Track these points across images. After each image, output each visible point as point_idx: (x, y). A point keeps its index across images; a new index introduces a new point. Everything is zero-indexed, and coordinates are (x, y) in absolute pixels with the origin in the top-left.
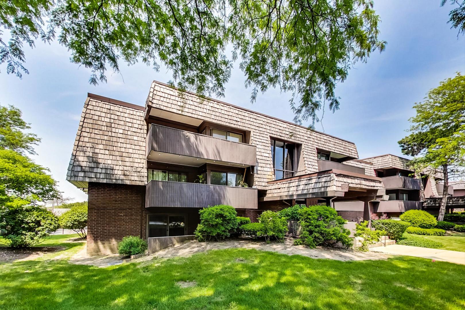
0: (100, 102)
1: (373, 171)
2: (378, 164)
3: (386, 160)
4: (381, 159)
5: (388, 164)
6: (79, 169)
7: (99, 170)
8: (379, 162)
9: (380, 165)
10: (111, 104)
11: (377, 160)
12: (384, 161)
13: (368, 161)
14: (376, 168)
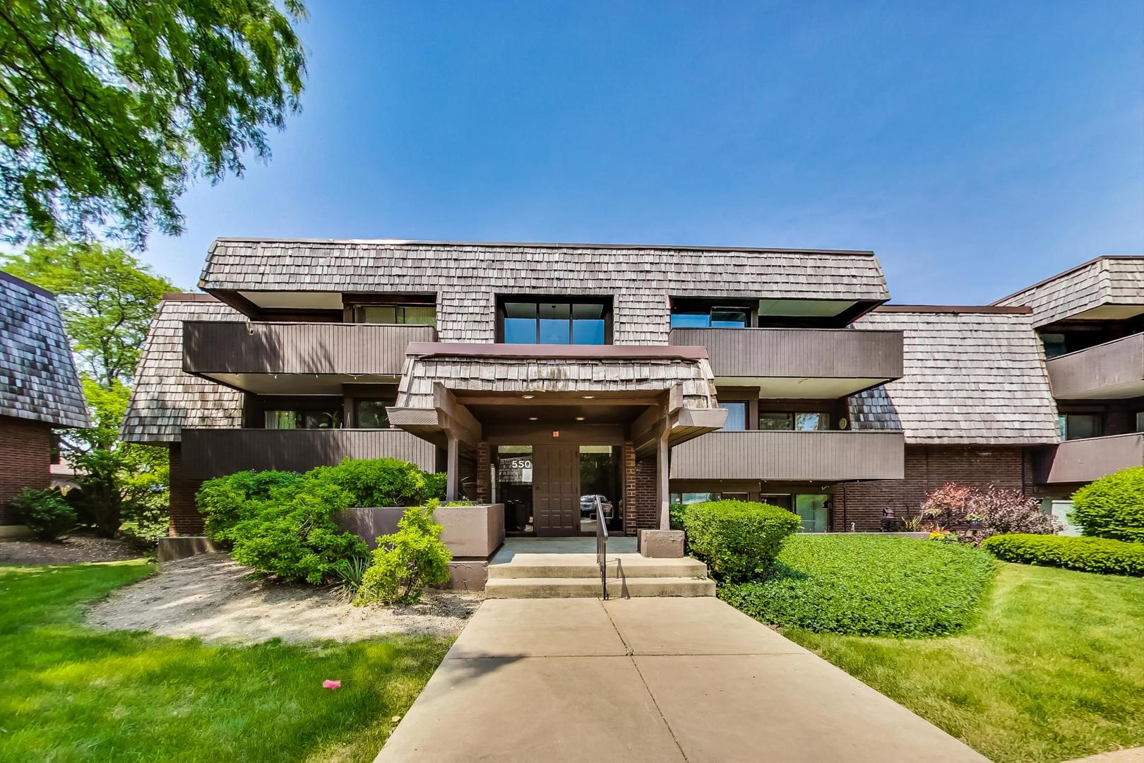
0: (180, 303)
1: (1033, 334)
2: (1052, 305)
3: (1085, 285)
4: (1064, 285)
5: (1094, 297)
6: (136, 422)
7: (165, 421)
8: (1055, 296)
9: (1059, 310)
10: (196, 304)
11: (1047, 292)
12: (1078, 287)
13: (1014, 303)
14: (1044, 323)
